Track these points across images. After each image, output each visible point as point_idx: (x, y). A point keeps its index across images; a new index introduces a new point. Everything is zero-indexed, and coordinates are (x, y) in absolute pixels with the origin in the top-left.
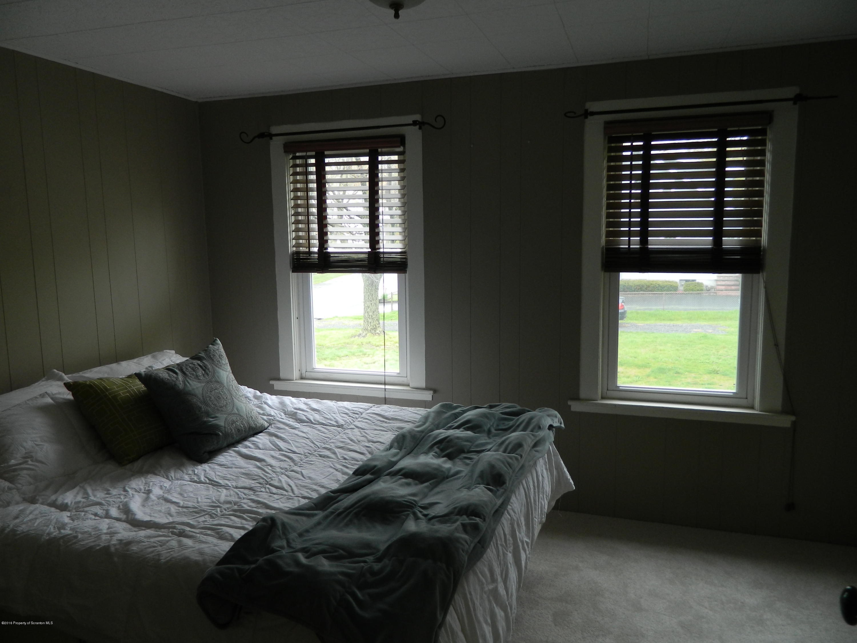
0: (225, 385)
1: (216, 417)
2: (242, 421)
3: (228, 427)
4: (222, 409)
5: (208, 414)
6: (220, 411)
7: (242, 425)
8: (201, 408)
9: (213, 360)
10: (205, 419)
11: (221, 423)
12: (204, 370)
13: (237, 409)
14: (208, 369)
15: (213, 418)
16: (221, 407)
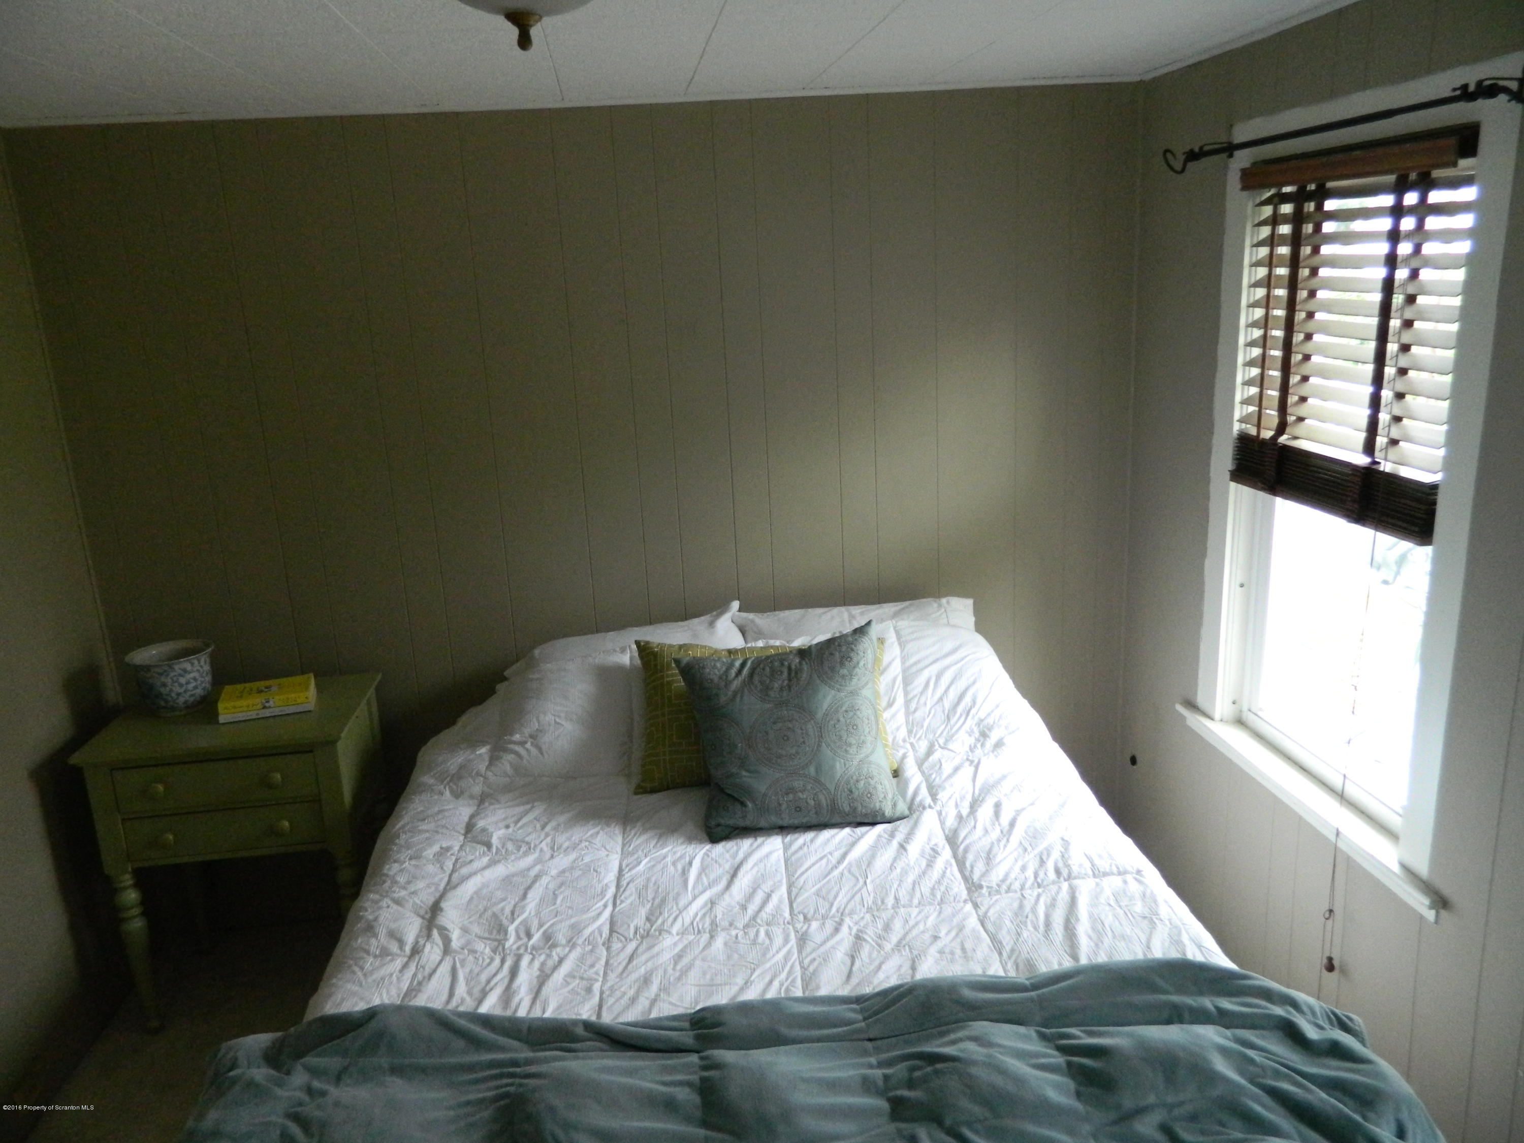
0: (819, 715)
1: (757, 772)
2: (815, 794)
3: (773, 797)
4: (779, 760)
5: (743, 763)
6: (773, 763)
7: (812, 803)
8: (736, 746)
9: (822, 663)
10: (734, 770)
11: (761, 787)
12: (790, 680)
13: (818, 769)
14: (798, 680)
15: (748, 771)
16: (780, 757)
